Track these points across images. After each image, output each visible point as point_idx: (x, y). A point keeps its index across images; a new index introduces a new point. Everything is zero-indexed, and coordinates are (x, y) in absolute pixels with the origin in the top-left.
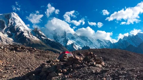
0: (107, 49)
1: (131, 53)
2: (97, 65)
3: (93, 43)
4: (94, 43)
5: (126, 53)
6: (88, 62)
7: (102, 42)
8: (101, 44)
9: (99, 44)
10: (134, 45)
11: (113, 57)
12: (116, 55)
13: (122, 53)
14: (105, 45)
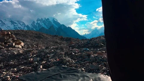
0: (21, 30)
1: (43, 34)
2: (17, 46)
3: (5, 25)
4: (7, 24)
5: (40, 34)
6: (6, 43)
7: (16, 23)
8: (14, 26)
9: (13, 25)
10: (45, 27)
11: (27, 38)
12: (31, 36)
13: (36, 34)
14: (19, 26)
